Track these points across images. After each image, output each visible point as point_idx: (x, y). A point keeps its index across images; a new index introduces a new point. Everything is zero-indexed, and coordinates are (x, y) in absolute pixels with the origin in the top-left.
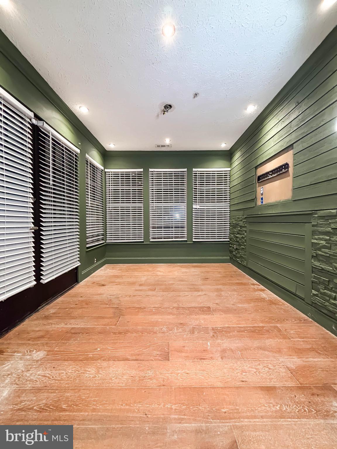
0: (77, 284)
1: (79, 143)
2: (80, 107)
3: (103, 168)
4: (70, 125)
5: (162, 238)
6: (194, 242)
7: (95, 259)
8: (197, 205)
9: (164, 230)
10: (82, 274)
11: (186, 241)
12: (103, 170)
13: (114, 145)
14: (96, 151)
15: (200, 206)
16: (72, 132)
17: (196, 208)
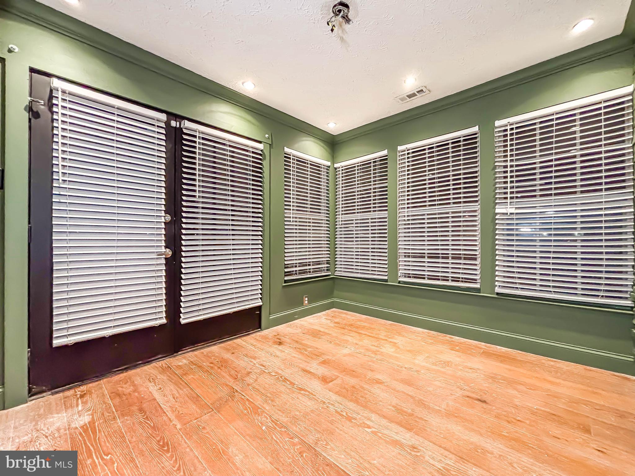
0: (259, 331)
1: (267, 136)
2: (243, 83)
3: (329, 164)
4: (248, 114)
5: (424, 278)
6: (498, 294)
7: (306, 299)
8: (509, 206)
9: (428, 262)
10: (270, 318)
11: (478, 290)
12: (329, 167)
13: (335, 123)
14: (311, 141)
15: (516, 208)
16: (253, 124)
17: (506, 212)
